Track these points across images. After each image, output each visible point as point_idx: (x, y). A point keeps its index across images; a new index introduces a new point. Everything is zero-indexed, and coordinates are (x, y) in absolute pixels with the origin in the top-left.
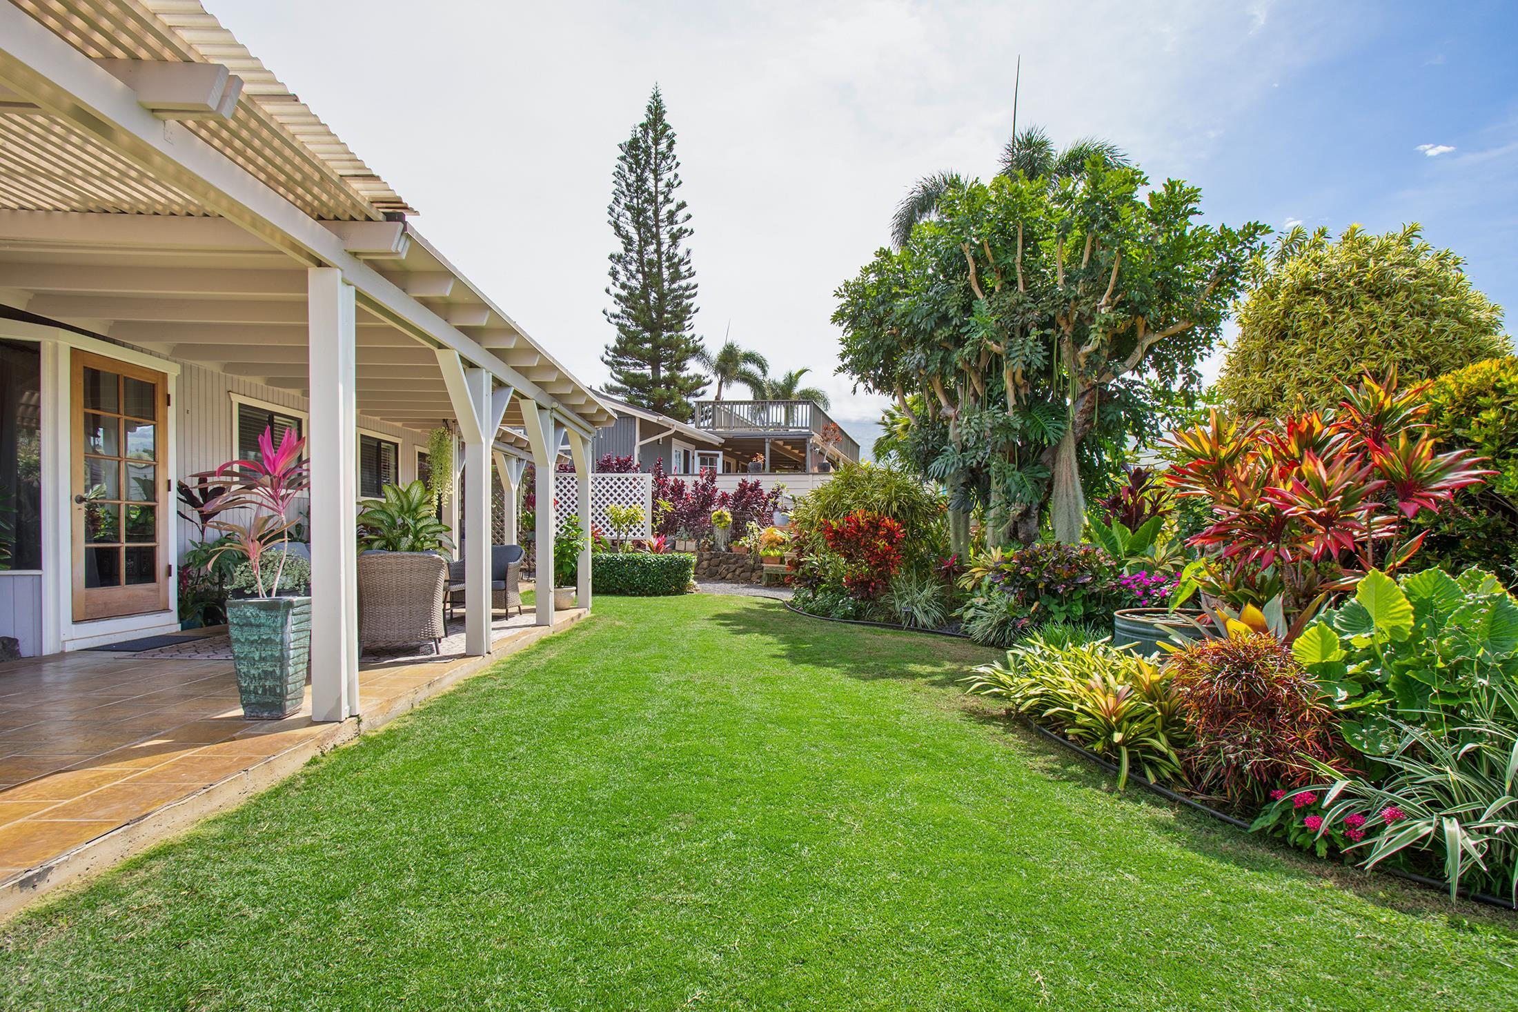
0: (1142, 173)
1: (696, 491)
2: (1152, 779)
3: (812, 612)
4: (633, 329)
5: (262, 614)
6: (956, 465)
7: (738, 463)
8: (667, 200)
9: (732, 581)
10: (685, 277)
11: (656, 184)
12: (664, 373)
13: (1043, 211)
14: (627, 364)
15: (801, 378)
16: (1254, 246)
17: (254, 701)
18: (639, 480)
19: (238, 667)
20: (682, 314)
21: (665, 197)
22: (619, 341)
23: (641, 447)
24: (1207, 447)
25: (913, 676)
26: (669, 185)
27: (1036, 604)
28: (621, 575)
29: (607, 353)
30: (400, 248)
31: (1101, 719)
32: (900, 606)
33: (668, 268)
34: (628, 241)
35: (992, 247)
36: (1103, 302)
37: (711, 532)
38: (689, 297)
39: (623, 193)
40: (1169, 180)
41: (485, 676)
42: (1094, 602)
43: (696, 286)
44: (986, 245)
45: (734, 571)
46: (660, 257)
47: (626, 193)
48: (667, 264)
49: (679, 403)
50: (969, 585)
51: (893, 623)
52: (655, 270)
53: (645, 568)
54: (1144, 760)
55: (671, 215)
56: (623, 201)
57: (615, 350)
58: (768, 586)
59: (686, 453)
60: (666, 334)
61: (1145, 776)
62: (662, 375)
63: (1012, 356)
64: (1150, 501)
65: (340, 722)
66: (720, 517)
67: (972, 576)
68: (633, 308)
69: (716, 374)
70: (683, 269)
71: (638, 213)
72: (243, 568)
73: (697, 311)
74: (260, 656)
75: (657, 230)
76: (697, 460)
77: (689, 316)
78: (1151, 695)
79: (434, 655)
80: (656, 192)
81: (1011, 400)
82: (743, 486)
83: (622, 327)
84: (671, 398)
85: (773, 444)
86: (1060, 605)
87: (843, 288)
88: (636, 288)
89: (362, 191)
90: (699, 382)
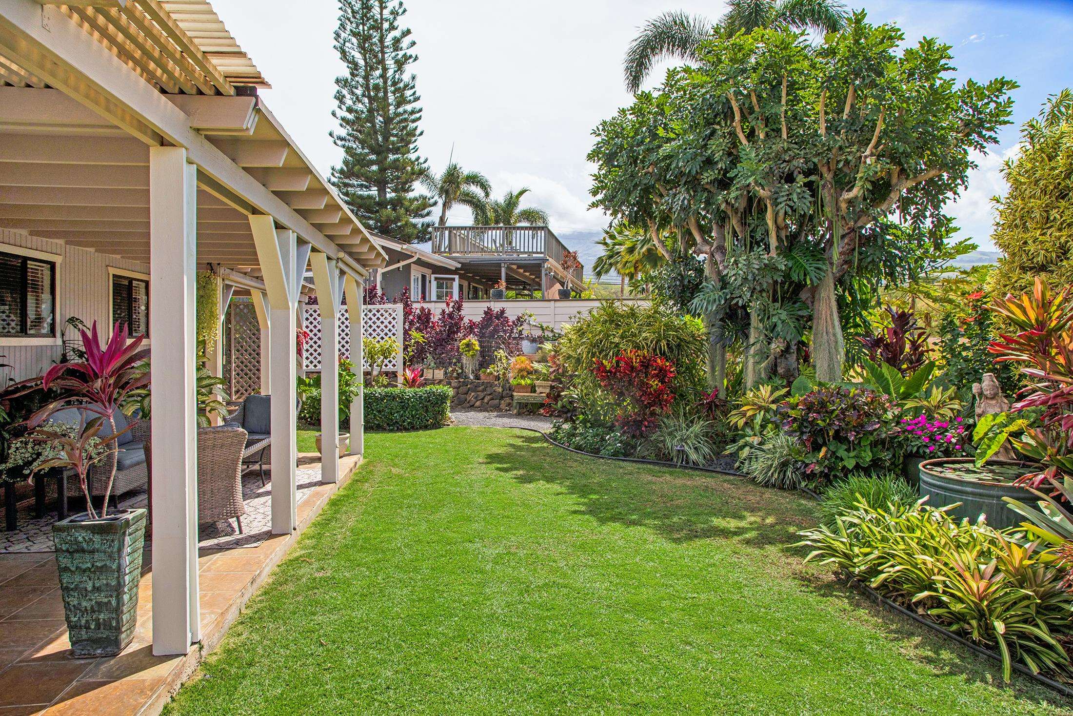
0: (899, 30)
1: (443, 319)
2: (1034, 669)
3: (579, 448)
4: (359, 151)
5: (97, 538)
6: (717, 302)
7: (469, 285)
8: (392, 28)
9: (483, 409)
10: (410, 102)
11: (382, 11)
12: (390, 195)
13: (806, 63)
14: (353, 186)
15: (521, 199)
16: (1000, 100)
17: (85, 637)
18: (390, 311)
19: (67, 599)
20: (408, 137)
21: (391, 24)
22: (346, 162)
23: (384, 274)
24: (1032, 315)
25: (725, 533)
26: (394, 13)
27: (824, 449)
28: (379, 412)
29: (333, 174)
30: (250, 123)
31: (971, 604)
32: (672, 444)
33: (394, 93)
34: (354, 66)
35: (759, 97)
36: (868, 152)
37: (459, 361)
38: (414, 121)
39: (349, 19)
40: (924, 38)
41: (297, 559)
42: (880, 447)
43: (420, 110)
44: (753, 94)
45: (483, 399)
46: (385, 82)
47: (352, 19)
48: (393, 88)
49: (406, 224)
50: (741, 423)
51: (664, 459)
52: (381, 94)
53: (403, 403)
54: (1021, 646)
55: (397, 41)
56: (348, 27)
57: (342, 172)
58: (519, 415)
59: (424, 277)
60: (391, 157)
61: (1026, 664)
62: (388, 196)
63: (779, 201)
64: (910, 340)
65: (185, 655)
66: (468, 345)
67: (744, 414)
68: (360, 132)
69: (441, 197)
70: (408, 93)
71: (364, 40)
72: (19, 445)
73: (421, 134)
74: (94, 586)
75: (383, 56)
76: (434, 284)
77: (414, 139)
78: (1022, 578)
79: (237, 536)
80: (382, 19)
81: (773, 242)
82: (488, 313)
83: (349, 150)
84: (398, 219)
85: (509, 268)
86: (848, 450)
87: (601, 128)
88: (362, 112)
89: (222, 66)
90: (424, 204)
